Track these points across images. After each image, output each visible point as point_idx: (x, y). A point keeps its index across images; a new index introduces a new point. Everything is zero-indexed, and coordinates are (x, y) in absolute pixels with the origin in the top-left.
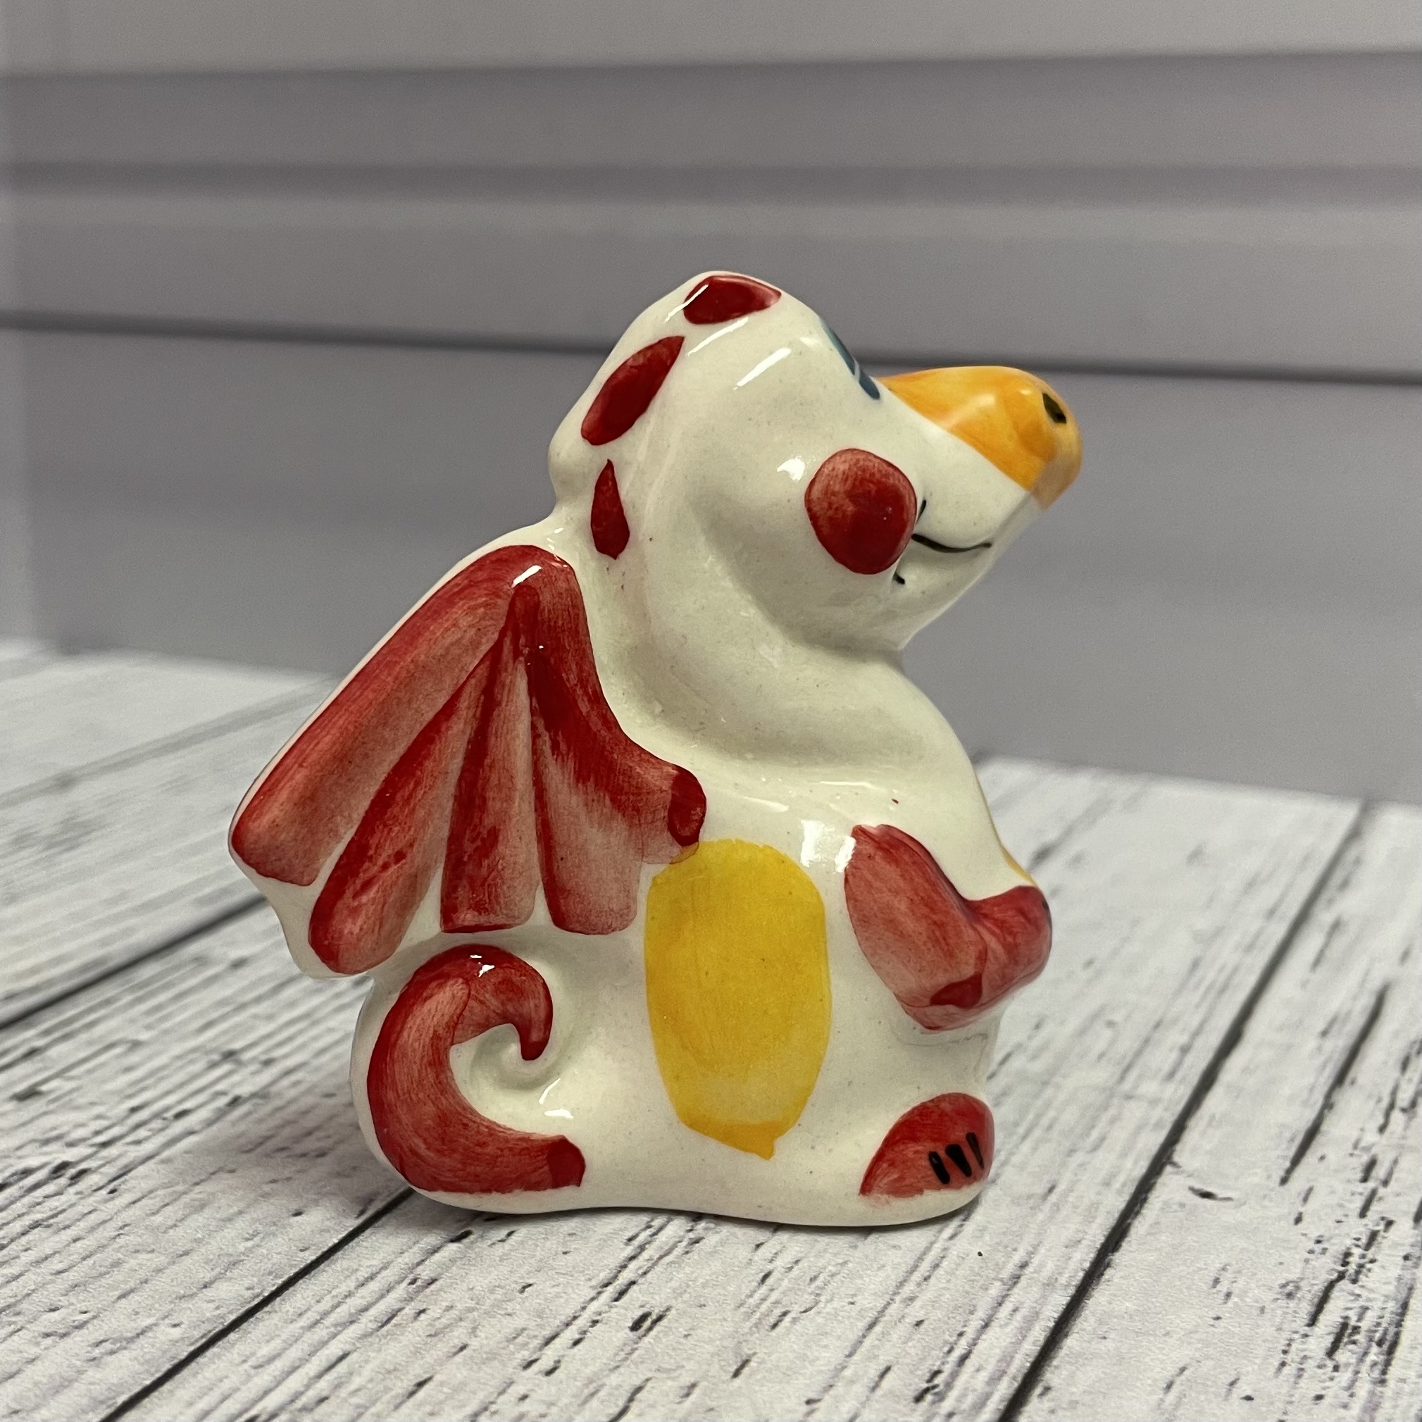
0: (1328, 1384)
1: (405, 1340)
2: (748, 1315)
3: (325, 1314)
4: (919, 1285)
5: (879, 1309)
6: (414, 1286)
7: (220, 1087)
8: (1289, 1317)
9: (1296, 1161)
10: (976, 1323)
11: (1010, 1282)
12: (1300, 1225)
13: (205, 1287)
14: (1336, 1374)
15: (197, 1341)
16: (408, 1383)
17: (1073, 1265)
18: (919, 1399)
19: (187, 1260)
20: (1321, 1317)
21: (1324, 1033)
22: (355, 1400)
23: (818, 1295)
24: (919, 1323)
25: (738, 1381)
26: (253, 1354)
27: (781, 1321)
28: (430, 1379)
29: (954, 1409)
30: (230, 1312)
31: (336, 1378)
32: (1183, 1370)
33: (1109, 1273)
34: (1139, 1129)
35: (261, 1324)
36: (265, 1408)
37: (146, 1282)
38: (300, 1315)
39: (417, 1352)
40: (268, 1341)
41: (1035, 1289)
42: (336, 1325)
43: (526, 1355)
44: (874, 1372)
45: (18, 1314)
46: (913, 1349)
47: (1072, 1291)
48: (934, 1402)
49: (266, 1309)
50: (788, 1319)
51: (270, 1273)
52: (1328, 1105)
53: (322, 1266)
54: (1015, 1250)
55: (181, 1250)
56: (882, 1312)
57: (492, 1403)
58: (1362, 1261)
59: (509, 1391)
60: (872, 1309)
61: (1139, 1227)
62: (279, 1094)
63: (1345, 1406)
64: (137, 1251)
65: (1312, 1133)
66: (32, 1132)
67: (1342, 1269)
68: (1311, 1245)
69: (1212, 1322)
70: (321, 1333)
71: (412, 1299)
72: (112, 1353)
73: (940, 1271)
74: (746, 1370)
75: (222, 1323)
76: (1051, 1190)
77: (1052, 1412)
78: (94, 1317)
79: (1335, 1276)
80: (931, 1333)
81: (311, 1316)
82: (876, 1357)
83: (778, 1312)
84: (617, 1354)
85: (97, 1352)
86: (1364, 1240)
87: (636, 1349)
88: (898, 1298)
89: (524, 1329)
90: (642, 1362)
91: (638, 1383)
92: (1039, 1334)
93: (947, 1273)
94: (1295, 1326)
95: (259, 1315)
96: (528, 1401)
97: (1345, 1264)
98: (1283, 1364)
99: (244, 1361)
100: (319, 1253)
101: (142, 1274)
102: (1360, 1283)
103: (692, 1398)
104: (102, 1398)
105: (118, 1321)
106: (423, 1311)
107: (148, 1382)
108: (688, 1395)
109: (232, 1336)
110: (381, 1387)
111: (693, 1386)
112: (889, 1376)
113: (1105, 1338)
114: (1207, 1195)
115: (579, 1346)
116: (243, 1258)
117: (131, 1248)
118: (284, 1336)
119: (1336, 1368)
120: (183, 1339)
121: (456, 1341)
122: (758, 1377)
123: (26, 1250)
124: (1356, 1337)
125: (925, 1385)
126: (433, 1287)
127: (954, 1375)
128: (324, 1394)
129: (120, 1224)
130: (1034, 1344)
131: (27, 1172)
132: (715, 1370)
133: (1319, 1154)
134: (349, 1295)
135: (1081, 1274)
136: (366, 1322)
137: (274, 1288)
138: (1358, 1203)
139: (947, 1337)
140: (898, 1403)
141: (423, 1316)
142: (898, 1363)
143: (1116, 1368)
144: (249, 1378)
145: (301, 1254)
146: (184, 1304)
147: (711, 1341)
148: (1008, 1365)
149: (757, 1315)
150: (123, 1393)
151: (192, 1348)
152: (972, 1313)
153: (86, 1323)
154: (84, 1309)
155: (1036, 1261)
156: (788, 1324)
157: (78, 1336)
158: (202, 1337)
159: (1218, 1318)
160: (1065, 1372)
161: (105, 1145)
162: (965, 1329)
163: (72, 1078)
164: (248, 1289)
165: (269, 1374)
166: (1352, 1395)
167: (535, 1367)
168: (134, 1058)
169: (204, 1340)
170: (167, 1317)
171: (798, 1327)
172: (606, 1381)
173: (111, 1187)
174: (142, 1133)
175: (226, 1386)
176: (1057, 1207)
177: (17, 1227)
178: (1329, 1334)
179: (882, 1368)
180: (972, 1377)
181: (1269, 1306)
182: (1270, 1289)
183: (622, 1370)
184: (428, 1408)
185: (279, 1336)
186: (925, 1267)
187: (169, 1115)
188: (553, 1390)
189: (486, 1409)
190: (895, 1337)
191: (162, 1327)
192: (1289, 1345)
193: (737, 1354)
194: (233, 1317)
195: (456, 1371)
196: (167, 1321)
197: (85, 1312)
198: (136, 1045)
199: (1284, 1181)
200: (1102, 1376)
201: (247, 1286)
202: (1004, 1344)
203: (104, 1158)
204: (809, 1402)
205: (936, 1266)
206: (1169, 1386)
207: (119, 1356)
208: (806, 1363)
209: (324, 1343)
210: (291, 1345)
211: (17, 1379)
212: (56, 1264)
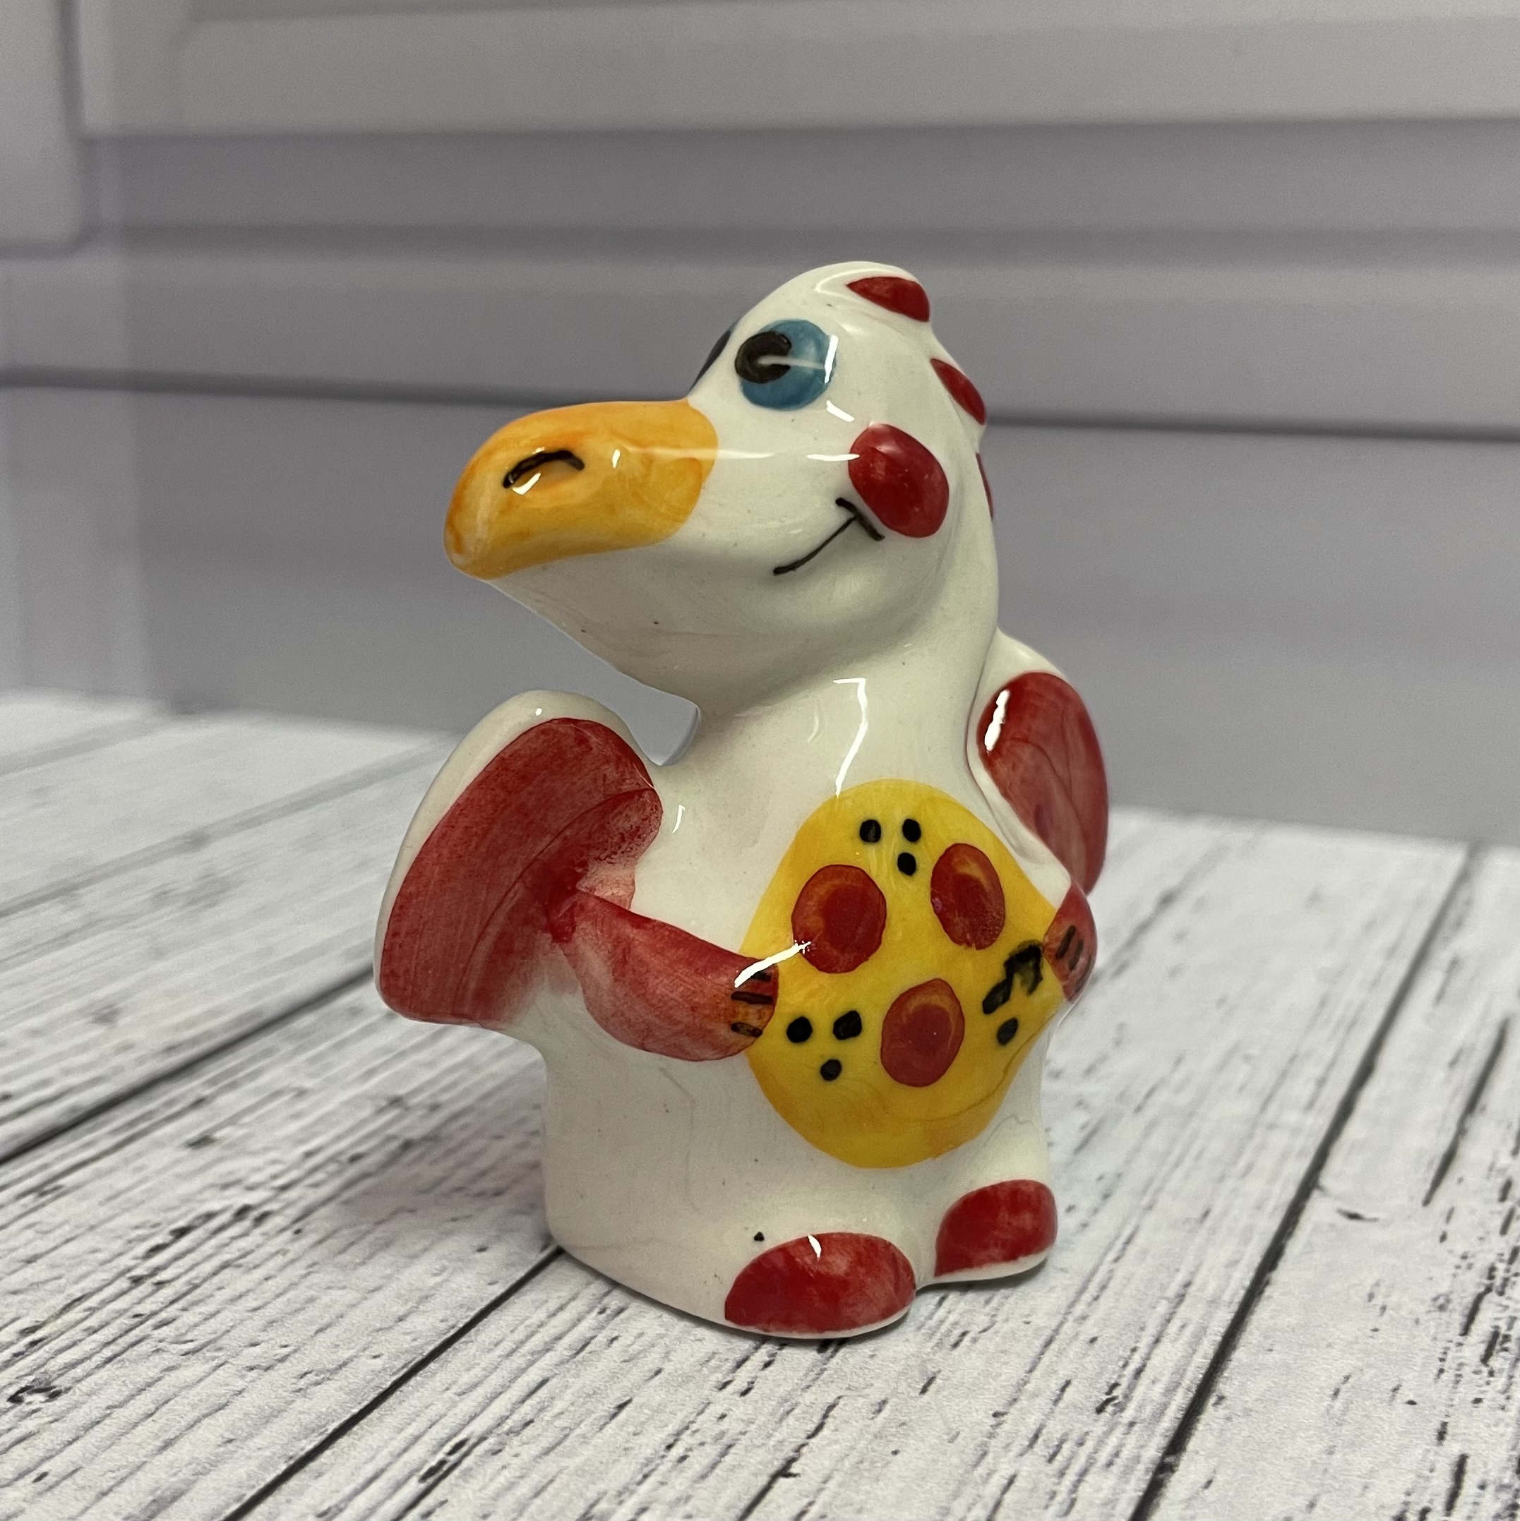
0: (1485, 1388)
1: (600, 1366)
2: (931, 1335)
3: (522, 1343)
4: (1090, 1304)
5: (1054, 1328)
6: (604, 1315)
7: (392, 1131)
8: (1443, 1328)
9: (1437, 1183)
10: (1146, 1339)
11: (1177, 1300)
12: (1445, 1243)
13: (401, 1319)
14: (1491, 1379)
15: (399, 1371)
16: (609, 1405)
17: (1233, 1285)
18: (1100, 1410)
19: (379, 1296)
20: (1473, 1327)
21: (1453, 1063)
22: (558, 1423)
23: (993, 1316)
24: (1093, 1340)
25: (926, 1397)
26: (455, 1382)
27: (961, 1340)
28: (630, 1401)
29: (1135, 1418)
30: (428, 1343)
31: (539, 1403)
32: (1347, 1378)
33: (1268, 1291)
34: (1284, 1156)
35: (459, 1354)
36: (472, 1433)
37: (342, 1316)
38: (496, 1345)
39: (614, 1377)
40: (468, 1370)
41: (1199, 1306)
42: (532, 1354)
43: (719, 1377)
44: (1055, 1385)
45: (220, 1349)
46: (1091, 1363)
47: (1235, 1307)
48: (1115, 1413)
49: (463, 1339)
50: (967, 1339)
51: (461, 1306)
52: (1461, 1131)
53: (512, 1298)
54: (1177, 1270)
55: (372, 1285)
56: (1057, 1331)
57: (693, 1422)
58: (1507, 1275)
59: (707, 1411)
60: (1046, 1327)
61: (1294, 1248)
62: (450, 1137)
63: (1503, 1408)
64: (329, 1288)
65: (1449, 1158)
66: (211, 1176)
67: (1487, 1282)
68: (1457, 1261)
69: (1371, 1334)
70: (518, 1360)
71: (603, 1328)
72: (317, 1383)
73: (1109, 1292)
74: (932, 1388)
75: (421, 1354)
76: (1206, 1214)
77: (1228, 1419)
78: (295, 1351)
79: (1482, 1289)
80: (1105, 1348)
81: (507, 1346)
82: (1055, 1372)
83: (957, 1333)
84: (806, 1375)
85: (302, 1384)
86: (1507, 1257)
87: (825, 1369)
88: (1071, 1318)
89: (714, 1353)
90: (832, 1382)
91: (830, 1400)
92: (1208, 1349)
93: (1116, 1293)
94: (1448, 1336)
95: (456, 1345)
96: (726, 1419)
97: (1491, 1277)
98: (1441, 1371)
99: (447, 1389)
100: (507, 1286)
101: (338, 1309)
102: (1507, 1295)
103: (885, 1413)
104: (313, 1425)
105: (319, 1354)
106: (615, 1338)
107: (356, 1411)
108: (879, 1411)
109: (432, 1366)
110: (583, 1410)
111: (884, 1402)
112: (1069, 1390)
113: (1271, 1350)
114: (1354, 1216)
115: (771, 1368)
116: (433, 1292)
117: (323, 1285)
118: (483, 1365)
119: (1491, 1374)
120: (385, 1369)
121: (651, 1366)
122: (945, 1393)
123: (220, 1289)
124: (1507, 1345)
125: (1105, 1397)
126: (622, 1316)
127: (1131, 1388)
128: (528, 1418)
129: (310, 1262)
130: (1205, 1357)
131: (210, 1216)
132: (903, 1387)
133: (1457, 1177)
134: (541, 1325)
135: (1242, 1293)
136: (562, 1349)
137: (467, 1320)
138: (1498, 1222)
139: (1121, 1353)
140: (1081, 1414)
141: (615, 1343)
142: (1076, 1377)
143: (1284, 1378)
144: (454, 1405)
145: (491, 1288)
146: (382, 1337)
147: (895, 1361)
148: (1182, 1376)
149: (938, 1335)
150: (333, 1421)
151: (395, 1378)
152: (1142, 1329)
153: (287, 1356)
154: (284, 1343)
155: (1198, 1281)
156: (968, 1344)
157: (282, 1369)
158: (403, 1367)
159: (1376, 1330)
160: (1236, 1382)
161: (284, 1188)
162: (1138, 1345)
163: (243, 1126)
164: (442, 1321)
165: (473, 1401)
166: (1508, 1398)
167: (730, 1388)
168: (301, 1105)
169: (405, 1370)
170: (365, 1349)
171: (978, 1345)
172: (800, 1400)
173: (297, 1227)
174: (319, 1176)
175: (432, 1413)
176: (1213, 1231)
177: (208, 1267)
178: (1482, 1342)
179: (1062, 1382)
180: (1149, 1389)
181: (1424, 1318)
182: (1422, 1302)
183: (813, 1389)
184: (631, 1429)
185: (479, 1364)
186: (1093, 1289)
187: (344, 1158)
188: (750, 1409)
189: (687, 1428)
190: (1071, 1354)
191: (363, 1359)
192: (1445, 1353)
193: (923, 1372)
194: (431, 1348)
195: (653, 1394)
196: (367, 1352)
197: (285, 1346)
198: (301, 1093)
199: (1427, 1202)
200: (1272, 1384)
201: (440, 1318)
202: (1175, 1358)
203: (284, 1200)
204: (995, 1415)
205: (1103, 1287)
206: (1336, 1393)
207: (324, 1387)
208: (991, 1381)
209: (523, 1370)
210: (491, 1373)
211: (227, 1410)
212: (251, 1302)
